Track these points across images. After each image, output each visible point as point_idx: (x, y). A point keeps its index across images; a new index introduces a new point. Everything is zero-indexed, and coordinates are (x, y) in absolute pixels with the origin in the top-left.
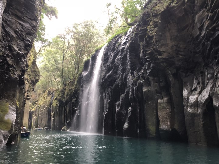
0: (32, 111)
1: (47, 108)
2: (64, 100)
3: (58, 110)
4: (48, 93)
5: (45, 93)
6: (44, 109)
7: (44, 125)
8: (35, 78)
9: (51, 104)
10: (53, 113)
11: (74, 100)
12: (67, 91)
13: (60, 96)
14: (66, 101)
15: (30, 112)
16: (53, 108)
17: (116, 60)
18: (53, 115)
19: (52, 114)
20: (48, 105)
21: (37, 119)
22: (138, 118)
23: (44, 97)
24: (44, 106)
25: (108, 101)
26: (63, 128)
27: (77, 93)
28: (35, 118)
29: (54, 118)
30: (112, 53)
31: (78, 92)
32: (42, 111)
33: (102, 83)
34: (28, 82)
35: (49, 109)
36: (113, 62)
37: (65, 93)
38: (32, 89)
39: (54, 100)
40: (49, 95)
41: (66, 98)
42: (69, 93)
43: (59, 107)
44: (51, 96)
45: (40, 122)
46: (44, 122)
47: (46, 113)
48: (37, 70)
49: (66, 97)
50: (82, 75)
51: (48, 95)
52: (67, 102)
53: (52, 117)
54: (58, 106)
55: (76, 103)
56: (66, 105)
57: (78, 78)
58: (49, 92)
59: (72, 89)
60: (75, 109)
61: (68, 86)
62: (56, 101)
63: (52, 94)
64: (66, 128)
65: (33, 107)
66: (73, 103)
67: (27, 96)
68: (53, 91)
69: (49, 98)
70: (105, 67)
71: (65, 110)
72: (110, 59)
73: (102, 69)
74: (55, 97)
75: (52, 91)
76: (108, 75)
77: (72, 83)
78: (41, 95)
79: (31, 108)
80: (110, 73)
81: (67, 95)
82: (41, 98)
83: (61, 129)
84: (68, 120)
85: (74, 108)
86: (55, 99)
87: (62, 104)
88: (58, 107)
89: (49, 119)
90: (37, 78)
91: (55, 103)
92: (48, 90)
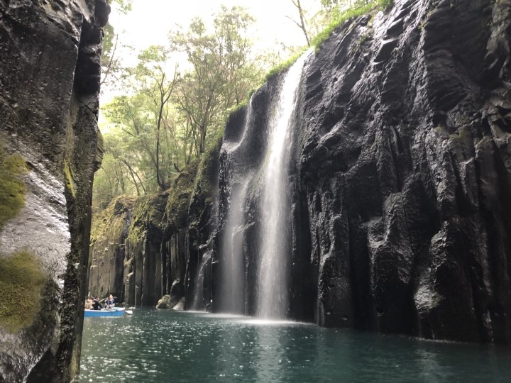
1: (112, 246)
2: (163, 225)
3: (144, 253)
4: (116, 207)
5: (108, 210)
6: (106, 249)
7: (106, 291)
9: (124, 236)
10: (131, 260)
11: (194, 223)
12: (171, 199)
13: (151, 213)
14: (170, 227)
16: (129, 248)
17: (355, 88)
18: (129, 266)
19: (127, 263)
20: (116, 240)
22: (486, 272)
23: (105, 220)
24: (106, 243)
25: (329, 218)
26: (160, 301)
27: (204, 203)
29: (132, 273)
30: (334, 70)
31: (207, 200)
32: (100, 254)
33: (303, 164)
35: (118, 250)
36: (345, 95)
37: (168, 205)
39: (133, 226)
41: (169, 219)
42: (180, 206)
43: (147, 243)
44: (124, 215)
45: (95, 284)
46: (105, 283)
47: (112, 262)
49: (171, 217)
50: (222, 151)
51: (116, 214)
52: (172, 230)
53: (126, 270)
54: (145, 241)
55: (201, 232)
56: (169, 239)
57: (205, 163)
58: (119, 205)
59: (186, 196)
60: (200, 247)
61: (175, 187)
62: (137, 229)
63: (126, 210)
64: (169, 301)
66: (192, 232)
68: (130, 204)
69: (118, 222)
70: (313, 114)
71: (167, 251)
72: (332, 90)
73: (298, 124)
74: (135, 218)
75: (126, 205)
76: (324, 138)
77: (187, 178)
80: (335, 129)
81: (173, 210)
83: (157, 303)
84: (175, 279)
85: (194, 244)
86: (136, 224)
87: (156, 237)
88: (144, 246)
89: (119, 277)
91: (136, 234)
92: (115, 201)
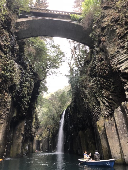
0: (40, 140)
2: (54, 134)
3: (52, 140)
4: (47, 129)
5: (46, 129)
7: (46, 148)
8: (38, 125)
9: (49, 136)
12: (55, 129)
13: (53, 131)
15: (39, 141)
16: (50, 139)
19: (50, 142)
20: (47, 137)
21: (42, 145)
24: (46, 137)
28: (41, 144)
29: (51, 145)
30: (67, 114)
32: (45, 140)
34: (35, 128)
35: (48, 139)
36: (67, 119)
38: (37, 131)
40: (48, 130)
44: (49, 131)
45: (44, 147)
46: (46, 147)
47: (47, 142)
48: (38, 121)
54: (52, 137)
57: (59, 123)
58: (48, 128)
62: (51, 134)
63: (49, 129)
65: (40, 137)
67: (35, 135)
74: (51, 131)
75: (49, 128)
76: (65, 125)
78: (44, 130)
79: (39, 138)
81: (55, 131)
82: (44, 132)
86: (51, 133)
89: (49, 145)
90: (39, 125)
92: (47, 127)
